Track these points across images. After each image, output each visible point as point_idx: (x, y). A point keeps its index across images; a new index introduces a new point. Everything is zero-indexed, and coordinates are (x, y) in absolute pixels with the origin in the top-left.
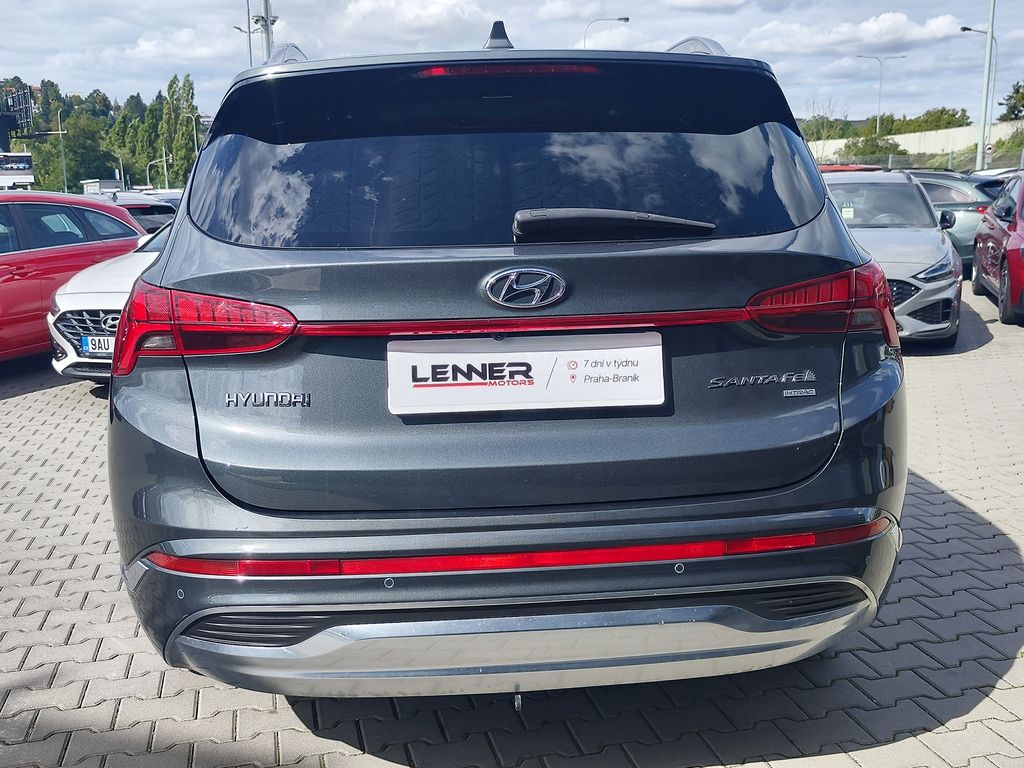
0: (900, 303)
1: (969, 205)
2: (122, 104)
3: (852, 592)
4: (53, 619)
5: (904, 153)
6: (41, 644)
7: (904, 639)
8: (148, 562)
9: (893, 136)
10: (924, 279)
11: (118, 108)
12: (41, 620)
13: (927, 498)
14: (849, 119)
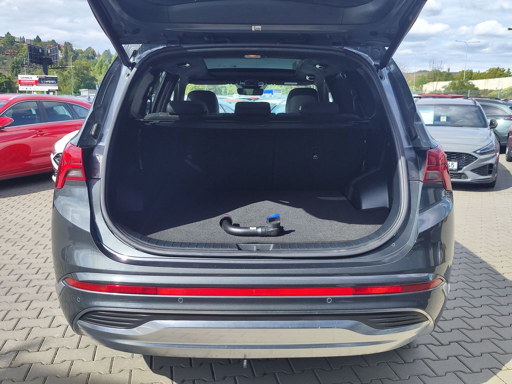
0: (467, 165)
1: (506, 116)
2: (101, 54)
3: (420, 317)
4: (33, 305)
5: (477, 89)
6: (25, 317)
7: (453, 340)
8: (65, 283)
9: (472, 81)
10: (480, 153)
11: (99, 56)
12: (27, 305)
13: (473, 265)
14: (450, 71)
